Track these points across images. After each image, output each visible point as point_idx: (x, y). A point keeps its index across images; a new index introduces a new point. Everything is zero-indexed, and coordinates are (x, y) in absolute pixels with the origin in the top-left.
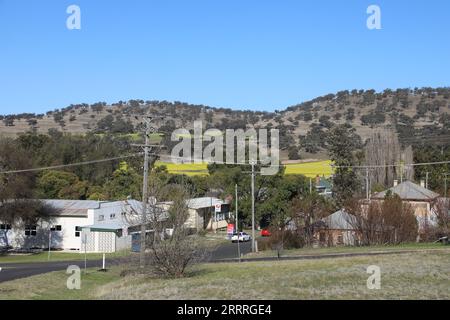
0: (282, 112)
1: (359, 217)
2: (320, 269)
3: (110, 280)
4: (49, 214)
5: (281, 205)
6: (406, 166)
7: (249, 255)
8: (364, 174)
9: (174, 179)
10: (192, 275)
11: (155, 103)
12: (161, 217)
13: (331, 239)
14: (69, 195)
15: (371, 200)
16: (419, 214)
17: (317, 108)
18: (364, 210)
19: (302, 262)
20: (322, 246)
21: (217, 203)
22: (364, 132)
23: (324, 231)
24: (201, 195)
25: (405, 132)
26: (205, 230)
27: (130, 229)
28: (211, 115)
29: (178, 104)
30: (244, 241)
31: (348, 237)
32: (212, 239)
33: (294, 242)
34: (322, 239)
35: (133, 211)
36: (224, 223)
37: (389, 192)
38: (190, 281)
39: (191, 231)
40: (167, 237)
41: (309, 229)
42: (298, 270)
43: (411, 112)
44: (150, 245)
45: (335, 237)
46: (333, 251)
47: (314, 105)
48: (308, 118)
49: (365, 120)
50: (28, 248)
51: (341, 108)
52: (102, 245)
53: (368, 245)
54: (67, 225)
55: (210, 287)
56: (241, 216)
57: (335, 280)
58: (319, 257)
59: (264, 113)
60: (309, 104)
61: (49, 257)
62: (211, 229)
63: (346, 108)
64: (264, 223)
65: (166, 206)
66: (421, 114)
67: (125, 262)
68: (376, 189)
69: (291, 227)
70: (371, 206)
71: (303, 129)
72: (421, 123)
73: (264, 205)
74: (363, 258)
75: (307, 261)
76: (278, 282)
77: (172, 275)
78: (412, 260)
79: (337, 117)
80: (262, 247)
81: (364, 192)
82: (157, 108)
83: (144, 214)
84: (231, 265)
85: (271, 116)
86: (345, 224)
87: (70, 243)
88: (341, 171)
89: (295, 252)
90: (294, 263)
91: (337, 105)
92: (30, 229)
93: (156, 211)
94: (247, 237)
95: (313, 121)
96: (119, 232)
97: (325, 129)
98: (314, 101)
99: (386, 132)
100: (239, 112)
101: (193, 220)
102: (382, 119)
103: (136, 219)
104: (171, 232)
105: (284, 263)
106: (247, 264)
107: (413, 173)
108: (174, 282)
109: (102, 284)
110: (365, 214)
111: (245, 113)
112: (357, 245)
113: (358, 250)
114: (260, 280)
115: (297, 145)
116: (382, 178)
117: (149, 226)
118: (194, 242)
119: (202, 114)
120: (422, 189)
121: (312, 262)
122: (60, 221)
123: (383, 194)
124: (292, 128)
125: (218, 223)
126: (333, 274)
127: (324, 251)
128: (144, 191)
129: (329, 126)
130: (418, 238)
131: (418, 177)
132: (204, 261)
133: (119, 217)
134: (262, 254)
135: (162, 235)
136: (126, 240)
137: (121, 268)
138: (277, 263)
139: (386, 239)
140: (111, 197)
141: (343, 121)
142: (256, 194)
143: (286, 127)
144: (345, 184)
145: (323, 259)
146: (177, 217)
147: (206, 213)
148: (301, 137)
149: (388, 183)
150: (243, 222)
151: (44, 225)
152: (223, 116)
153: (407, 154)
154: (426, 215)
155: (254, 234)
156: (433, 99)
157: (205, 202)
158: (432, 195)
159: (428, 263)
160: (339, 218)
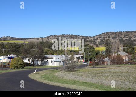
0: (94, 37)
1: (111, 59)
2: (103, 70)
3: (58, 72)
4: (46, 58)
5: (94, 56)
6: (121, 48)
7: (87, 67)
8: (112, 50)
9: (71, 51)
10: (75, 71)
11: (67, 35)
12: (69, 59)
13: (105, 64)
14: (50, 54)
15: (114, 55)
16: (124, 58)
17: (102, 36)
18: (112, 57)
19: (99, 68)
20: (103, 65)
21: (80, 56)
22: (112, 41)
23: (104, 62)
24: (77, 54)
25: (121, 41)
26: (78, 62)
27: (62, 61)
28: (79, 37)
29: (72, 35)
30: (86, 64)
31: (109, 63)
32: (79, 64)
33: (97, 64)
34: (103, 64)
35: (63, 58)
36: (82, 60)
37: (118, 54)
38: (75, 72)
39: (75, 62)
40: (70, 63)
41: (100, 61)
42: (98, 70)
43: (122, 36)
44: (66, 65)
45: (106, 63)
46: (105, 66)
47: (101, 35)
48: (100, 38)
49: (112, 38)
50: (42, 65)
51: (107, 35)
52: (57, 64)
53: (113, 65)
54: (50, 60)
55: (79, 73)
56: (86, 59)
57: (106, 72)
58: (102, 67)
59: (91, 37)
60: (100, 35)
61: (46, 67)
62: (79, 61)
63: (108, 35)
64: (90, 60)
65: (70, 57)
66: (125, 37)
67: (61, 68)
68: (115, 53)
69: (96, 61)
70: (114, 57)
71: (99, 40)
72: (125, 39)
73: (91, 56)
74: (112, 68)
76: (93, 73)
77: (71, 71)
78: (122, 68)
79: (106, 37)
80: (90, 65)
81: (112, 54)
82: (68, 36)
83: (65, 58)
84: (83, 69)
85: (92, 37)
86: (108, 60)
87: (50, 64)
88: (107, 49)
89: (97, 66)
90: (97, 69)
91: (106, 35)
92: (42, 61)
94: (87, 63)
96: (60, 62)
97: (104, 40)
98: (101, 34)
99: (117, 41)
100: (85, 37)
101: (75, 60)
102: (116, 38)
104: (71, 62)
105: (95, 69)
106: (87, 69)
109: (57, 72)
110: (113, 58)
111: (87, 37)
112: (111, 65)
113: (111, 66)
114: (90, 72)
115: (98, 44)
116: (116, 51)
117: (66, 61)
118: (76, 64)
119: (77, 37)
120: (125, 53)
121: (101, 68)
122: (48, 59)
123: (116, 54)
124: (97, 40)
125: (81, 60)
126: (105, 71)
127: (103, 66)
128: (65, 53)
129: (104, 39)
130: (124, 63)
131: (124, 50)
132: (78, 68)
133: (60, 59)
134: (90, 67)
135: (69, 63)
136: (62, 64)
137: (60, 69)
138: (93, 69)
139: (117, 64)
140: (58, 55)
141: (107, 38)
142: (89, 54)
143: (95, 40)
144: (108, 52)
145: (104, 68)
146: (72, 59)
147: (78, 58)
148: (98, 42)
149: (117, 52)
150: (86, 60)
151: (45, 60)
152: (82, 37)
153: (122, 45)
154: (126, 59)
155: (88, 62)
156: (127, 33)
157: (78, 56)
158: (127, 54)
159: (126, 69)
160: (107, 59)
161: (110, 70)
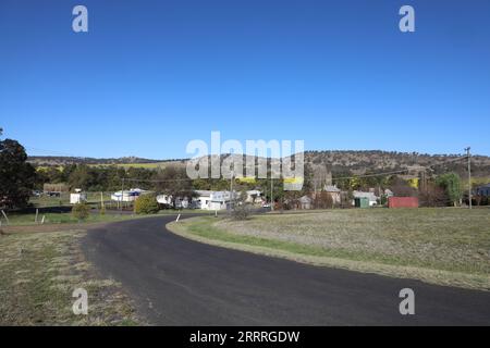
1: (312, 199)
2: (297, 217)
4: (196, 195)
6: (329, 180)
7: (270, 213)
9: (242, 184)
10: (249, 219)
12: (237, 198)
14: (203, 189)
15: (316, 192)
16: (333, 197)
18: (314, 196)
19: (290, 215)
20: (297, 209)
21: (258, 193)
22: (314, 166)
23: (299, 203)
24: (252, 190)
25: (329, 167)
26: (254, 203)
27: (226, 202)
31: (307, 206)
32: (256, 206)
33: (287, 208)
34: (298, 207)
35: (227, 195)
36: (261, 200)
37: (323, 189)
39: (248, 203)
40: (239, 205)
41: (293, 203)
43: (331, 159)
44: (233, 208)
45: (303, 206)
46: (302, 211)
49: (314, 162)
50: (189, 208)
52: (216, 207)
53: (315, 209)
54: (203, 199)
55: (255, 224)
56: (267, 198)
57: (302, 222)
58: (296, 213)
61: (196, 211)
62: (256, 202)
64: (276, 201)
65: (239, 194)
66: (335, 160)
68: (318, 188)
69: (286, 202)
72: (335, 163)
73: (276, 194)
74: (313, 214)
75: (292, 215)
77: (241, 219)
80: (275, 209)
81: (314, 189)
83: (231, 196)
86: (306, 201)
87: (204, 206)
88: (305, 181)
92: (190, 201)
93: (236, 196)
94: (269, 206)
96: (222, 203)
99: (321, 166)
101: (249, 199)
102: (320, 161)
103: (228, 198)
104: (241, 203)
105: (283, 215)
107: (331, 182)
112: (311, 209)
113: (311, 211)
116: (320, 184)
117: (233, 201)
118: (250, 207)
120: (335, 188)
122: (200, 198)
123: (320, 190)
125: (259, 200)
127: (298, 211)
128: (231, 187)
130: (333, 206)
131: (333, 184)
133: (221, 197)
134: (275, 212)
136: (224, 206)
137: (222, 216)
139: (322, 207)
140: (219, 190)
144: (307, 185)
145: (298, 214)
146: (243, 198)
147: (254, 196)
149: (322, 186)
150: (268, 200)
151: (195, 199)
153: (330, 175)
154: (336, 198)
155: (272, 204)
156: (339, 155)
157: (254, 192)
158: (338, 190)
159: (337, 215)
160: (304, 199)
161: (310, 218)
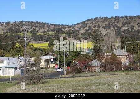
0: (75, 25)
1: (102, 62)
2: (88, 80)
3: (13, 85)
5: (74, 58)
6: (118, 44)
7: (63, 76)
8: (104, 47)
9: (36, 49)
10: (42, 83)
11: (29, 22)
12: (31, 63)
13: (92, 70)
15: (106, 56)
16: (123, 61)
17: (87, 24)
18: (104, 59)
19: (82, 78)
20: (89, 72)
21: (51, 58)
22: (104, 32)
23: (90, 67)
24: (46, 55)
25: (118, 32)
26: (47, 67)
27: (20, 67)
28: (49, 26)
29: (37, 22)
30: (61, 71)
31: (98, 69)
32: (50, 71)
33: (79, 71)
34: (89, 70)
35: (21, 61)
36: (54, 65)
37: (113, 53)
38: (41, 85)
39: (42, 68)
40: (33, 70)
41: (84, 66)
42: (80, 81)
43: (120, 25)
44: (27, 73)
45: (93, 69)
46: (92, 74)
47: (86, 22)
48: (84, 27)
49: (104, 28)
51: (95, 23)
53: (105, 72)
55: (49, 87)
56: (60, 62)
57: (93, 84)
58: (88, 76)
59: (68, 25)
60: (84, 22)
62: (49, 67)
63: (98, 23)
64: (68, 65)
65: (33, 59)
66: (124, 25)
67: (18, 79)
68: (108, 52)
70: (106, 59)
71: (82, 31)
72: (124, 29)
73: (68, 58)
74: (103, 76)
75: (83, 78)
76: (73, 85)
78: (120, 77)
79: (94, 27)
80: (67, 73)
81: (104, 53)
82: (29, 24)
83: (25, 62)
84: (57, 80)
85: (71, 26)
86: (97, 65)
88: (95, 46)
89: (79, 75)
90: (79, 78)
91: (94, 22)
94: (62, 70)
95: (86, 28)
96: (16, 69)
97: (90, 31)
98: (86, 21)
99: (112, 32)
100: (59, 25)
101: (43, 64)
102: (110, 27)
103: (22, 64)
104: (35, 68)
105: (75, 79)
106: (62, 79)
107: (121, 46)
108: (36, 86)
110: (104, 61)
111: (62, 25)
112: (101, 72)
113: (101, 74)
114: (67, 85)
115: (80, 37)
116: (110, 48)
117: (27, 66)
118: (43, 71)
119: (46, 26)
120: (124, 52)
121: (85, 78)
123: (110, 54)
124: (78, 31)
125: (52, 65)
126: (92, 82)
127: (89, 74)
128: (25, 54)
129: (91, 30)
130: (122, 69)
131: (122, 48)
132: (47, 78)
133: (16, 63)
134: (67, 76)
136: (19, 71)
137: (16, 81)
138: (73, 79)
139: (111, 69)
140: (13, 56)
141: (96, 28)
142: (65, 55)
143: (76, 30)
144: (97, 51)
145: (89, 77)
146: (37, 63)
147: (48, 61)
148: (81, 34)
149: (112, 50)
150: (61, 64)
152: (54, 26)
153: (119, 40)
154: (125, 61)
155: (65, 68)
156: (128, 20)
157: (47, 57)
158: (127, 54)
159: (125, 78)
160: (95, 63)
161: (101, 80)
